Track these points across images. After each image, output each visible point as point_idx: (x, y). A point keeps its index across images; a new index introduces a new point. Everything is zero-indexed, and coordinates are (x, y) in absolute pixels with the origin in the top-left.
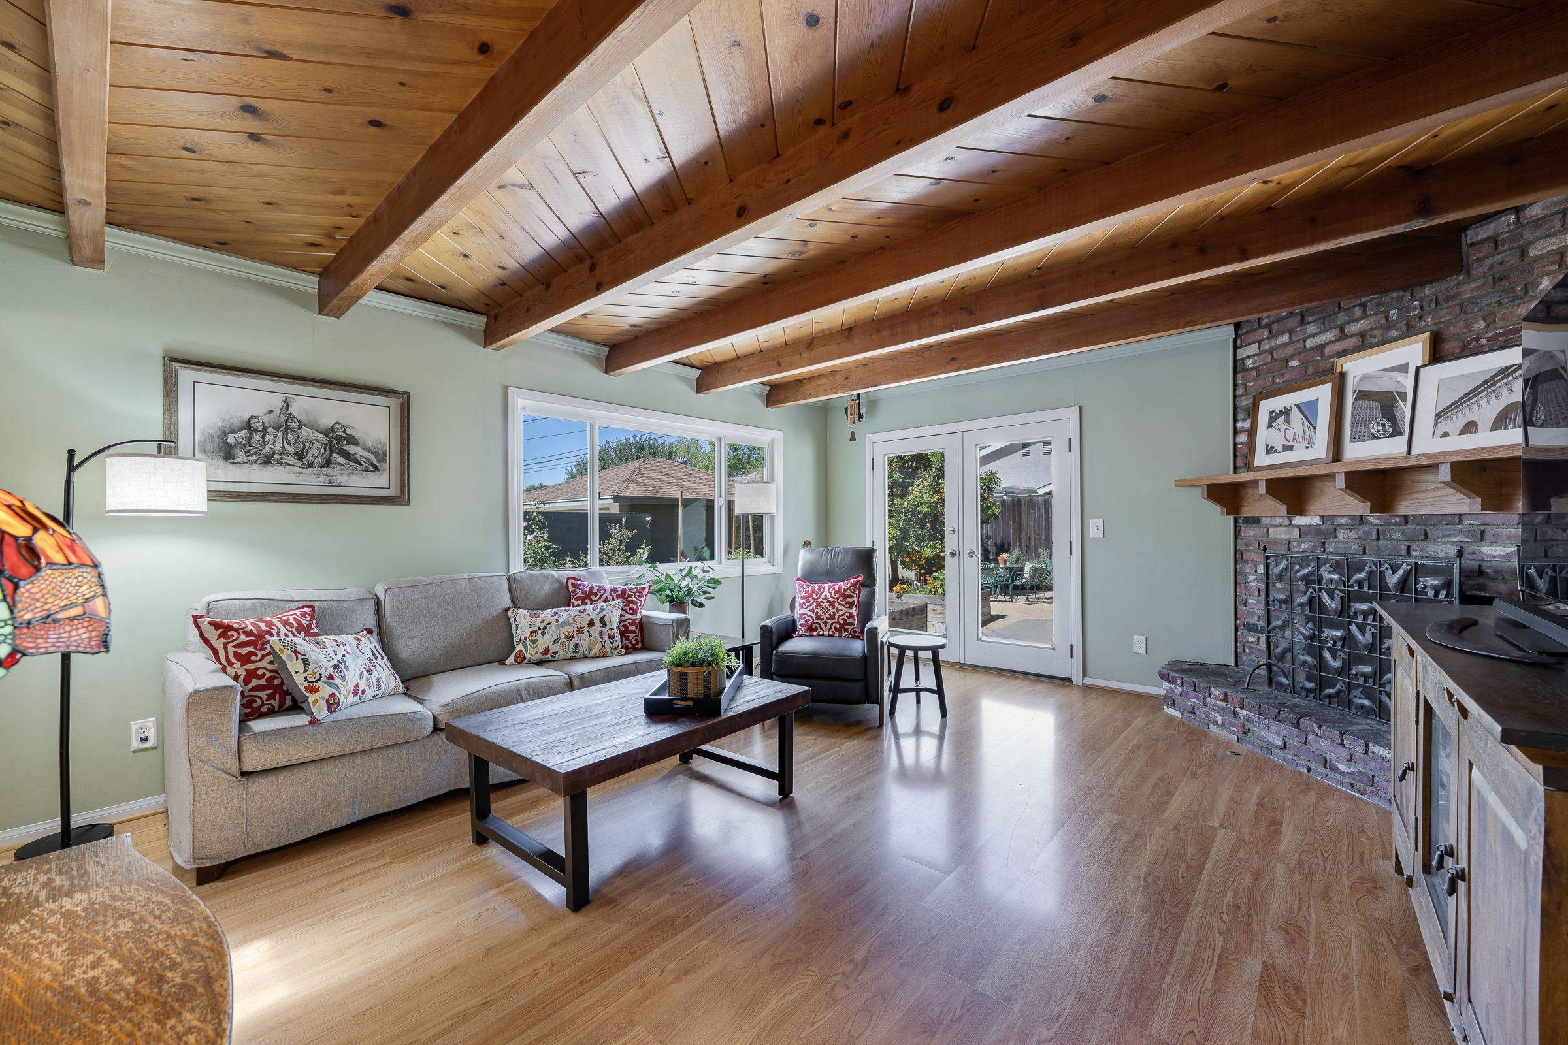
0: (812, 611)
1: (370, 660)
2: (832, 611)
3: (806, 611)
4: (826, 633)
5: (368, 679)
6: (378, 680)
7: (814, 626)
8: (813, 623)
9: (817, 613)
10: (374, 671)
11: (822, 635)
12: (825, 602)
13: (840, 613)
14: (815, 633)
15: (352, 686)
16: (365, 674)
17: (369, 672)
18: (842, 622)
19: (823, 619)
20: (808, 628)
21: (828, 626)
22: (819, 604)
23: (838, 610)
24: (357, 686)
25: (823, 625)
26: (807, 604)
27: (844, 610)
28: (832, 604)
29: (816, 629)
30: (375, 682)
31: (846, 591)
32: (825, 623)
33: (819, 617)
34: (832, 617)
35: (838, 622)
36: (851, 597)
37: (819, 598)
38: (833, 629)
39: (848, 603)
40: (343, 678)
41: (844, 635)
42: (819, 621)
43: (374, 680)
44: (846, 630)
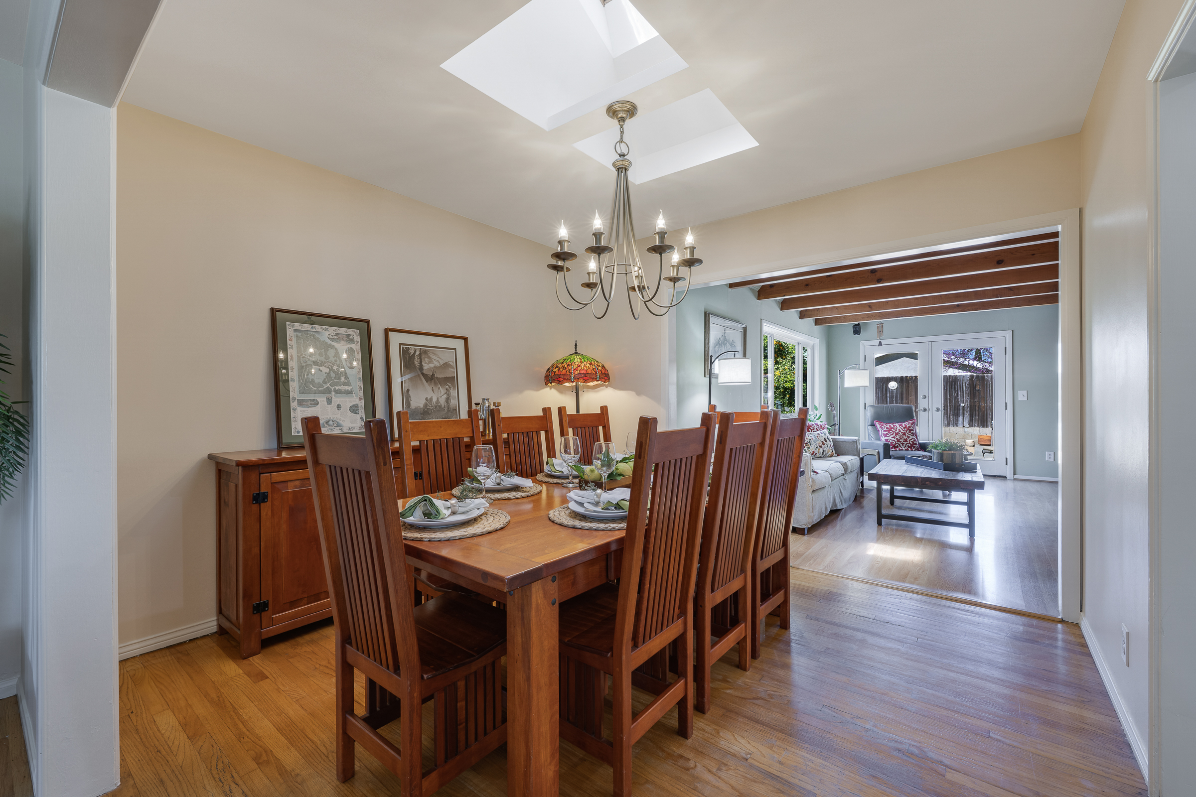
0: (894, 437)
1: (823, 442)
2: (905, 437)
3: (890, 438)
4: (904, 449)
5: (819, 450)
6: (824, 451)
7: (896, 446)
8: (896, 444)
9: (897, 438)
10: (823, 447)
11: (902, 450)
12: (900, 433)
13: (910, 438)
14: (898, 449)
15: (812, 452)
16: (819, 447)
17: (821, 447)
18: (911, 443)
19: (901, 442)
20: (893, 446)
21: (904, 445)
22: (897, 434)
23: (909, 437)
24: (814, 452)
25: (901, 445)
26: (889, 434)
27: (911, 437)
28: (904, 434)
29: (897, 447)
30: (822, 451)
31: (910, 427)
32: (903, 444)
33: (898, 441)
34: (906, 440)
35: (910, 443)
36: (913, 430)
37: (896, 431)
38: (907, 447)
39: (912, 433)
40: (809, 448)
41: (914, 450)
42: (899, 443)
43: (822, 450)
44: (914, 447)
